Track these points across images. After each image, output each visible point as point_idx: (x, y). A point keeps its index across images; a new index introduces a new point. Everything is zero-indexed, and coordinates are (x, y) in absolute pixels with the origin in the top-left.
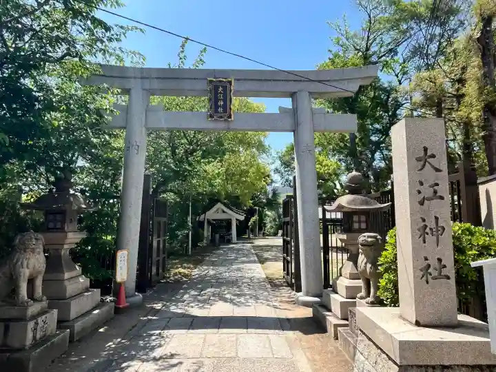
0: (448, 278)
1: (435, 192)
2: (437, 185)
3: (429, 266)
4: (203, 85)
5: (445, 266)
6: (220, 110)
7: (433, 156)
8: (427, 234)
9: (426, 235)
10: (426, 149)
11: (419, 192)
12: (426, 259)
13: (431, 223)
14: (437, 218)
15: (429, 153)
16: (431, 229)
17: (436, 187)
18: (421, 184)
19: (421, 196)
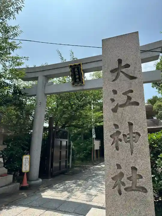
0: (145, 190)
1: (129, 98)
2: (132, 91)
3: (122, 175)
4: (69, 70)
5: (141, 177)
6: (78, 80)
7: (127, 66)
8: (121, 140)
9: (119, 142)
10: (120, 61)
11: (113, 100)
12: (119, 166)
13: (124, 129)
14: (131, 124)
15: (123, 64)
16: (124, 135)
17: (130, 94)
18: (115, 92)
19: (115, 104)
